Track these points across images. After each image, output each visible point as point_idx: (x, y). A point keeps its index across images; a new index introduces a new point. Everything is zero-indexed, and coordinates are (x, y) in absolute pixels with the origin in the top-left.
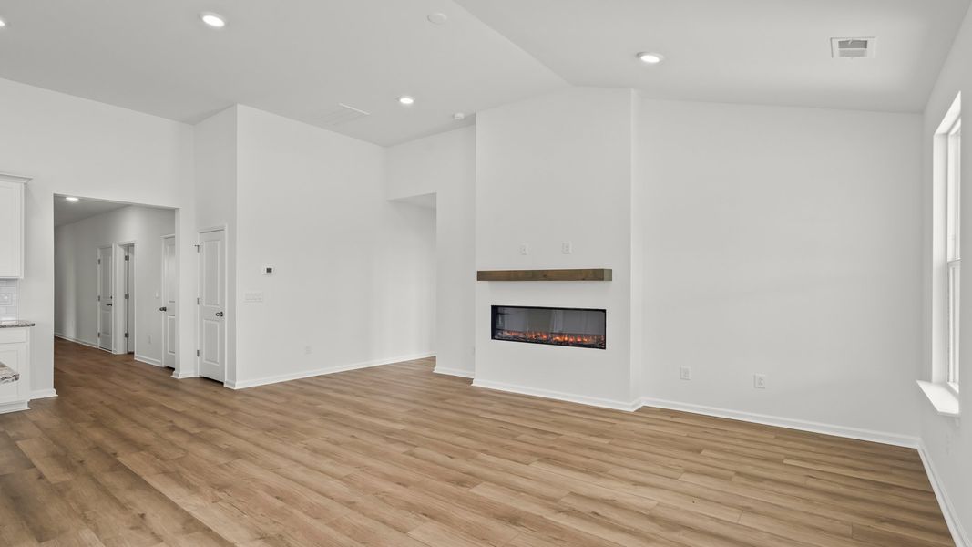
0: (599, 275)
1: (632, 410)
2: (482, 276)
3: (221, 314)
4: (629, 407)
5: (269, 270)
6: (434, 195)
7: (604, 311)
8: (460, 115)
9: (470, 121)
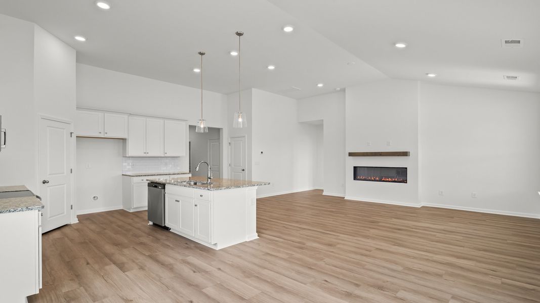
0: (405, 154)
1: (420, 207)
2: (351, 154)
3: (243, 170)
4: (418, 206)
5: (262, 153)
6: (322, 120)
7: (406, 168)
8: (339, 89)
9: (344, 90)
